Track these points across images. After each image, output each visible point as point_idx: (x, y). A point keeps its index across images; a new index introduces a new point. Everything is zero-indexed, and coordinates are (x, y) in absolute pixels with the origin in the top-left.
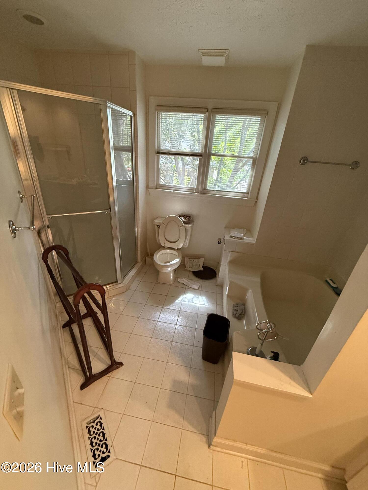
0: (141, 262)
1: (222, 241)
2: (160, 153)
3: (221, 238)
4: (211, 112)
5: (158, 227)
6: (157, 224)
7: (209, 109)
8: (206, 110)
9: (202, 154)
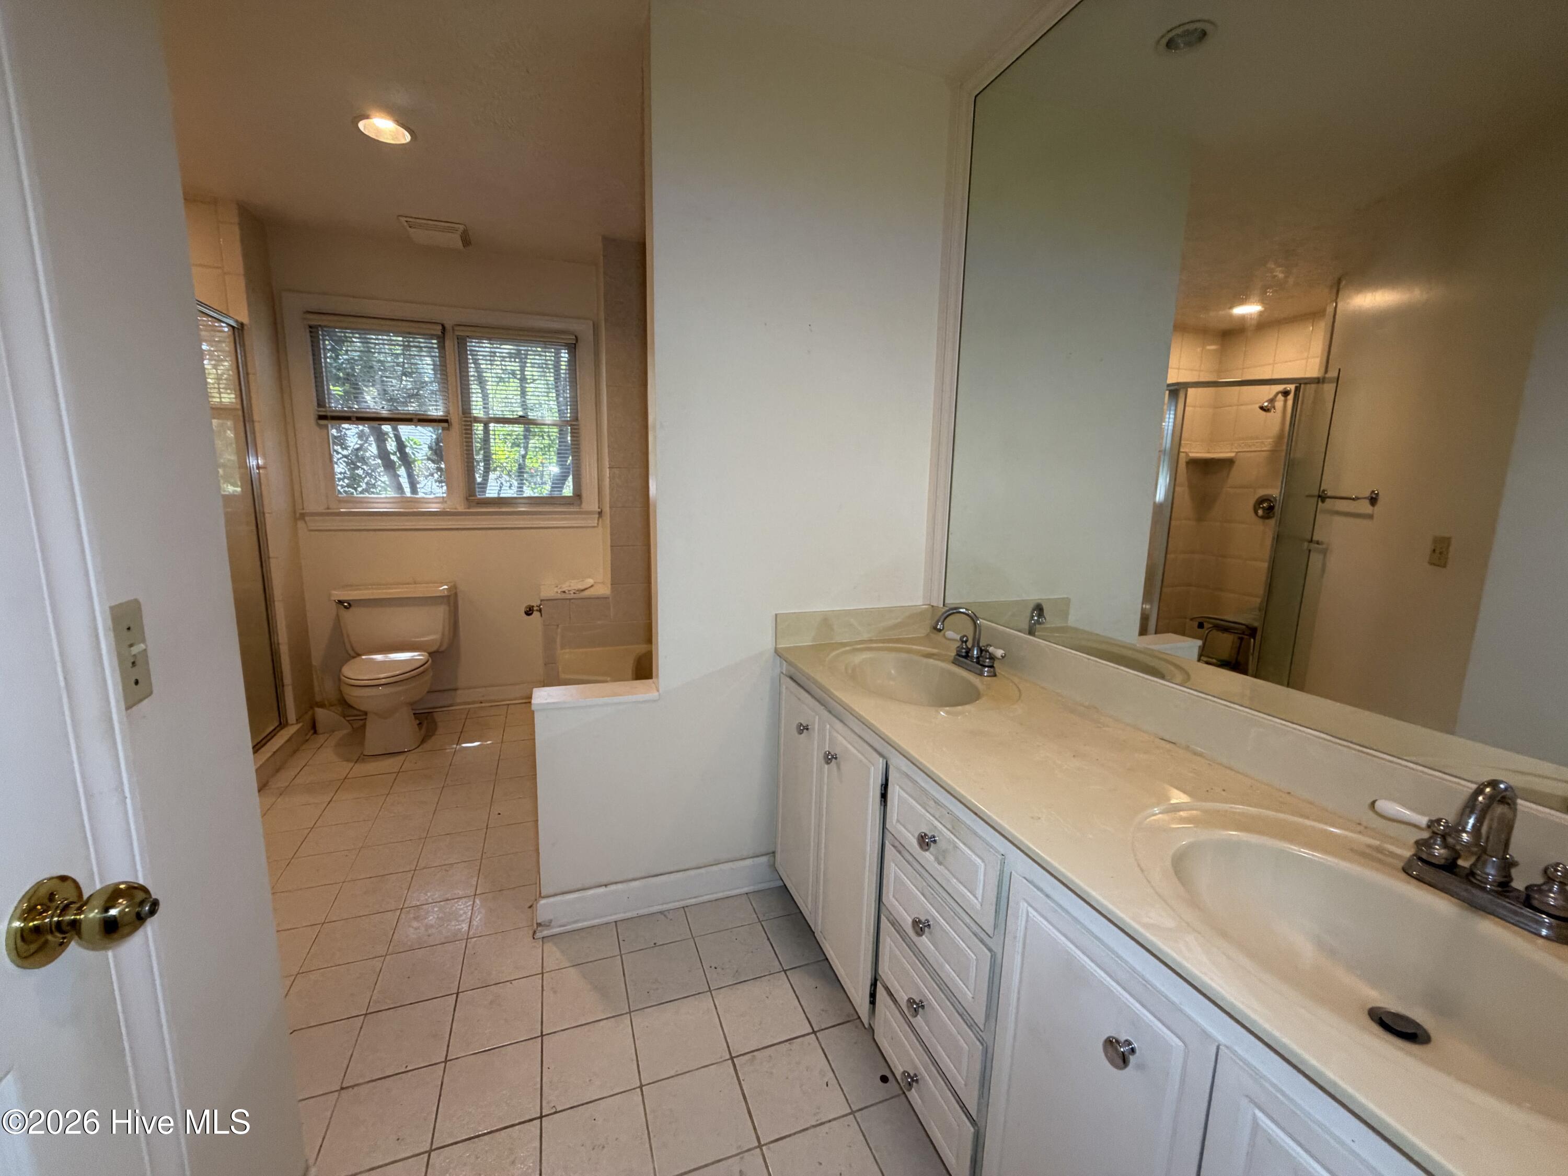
0: (297, 723)
1: (536, 609)
2: (328, 418)
4: (453, 332)
5: (345, 607)
6: (341, 599)
7: (446, 326)
8: (440, 327)
9: (448, 418)
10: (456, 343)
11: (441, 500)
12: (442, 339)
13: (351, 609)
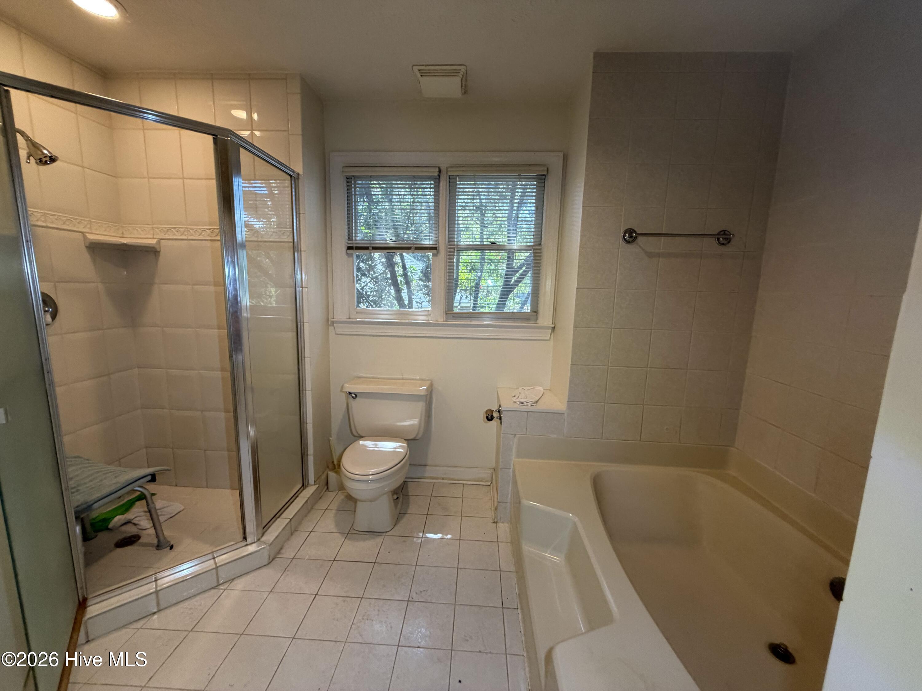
0: (315, 485)
1: (496, 415)
2: (354, 248)
3: (492, 409)
4: (447, 173)
5: (353, 397)
6: (351, 391)
7: (442, 168)
8: (437, 170)
9: (437, 246)
10: (448, 182)
11: (426, 313)
12: (437, 179)
13: (357, 399)
